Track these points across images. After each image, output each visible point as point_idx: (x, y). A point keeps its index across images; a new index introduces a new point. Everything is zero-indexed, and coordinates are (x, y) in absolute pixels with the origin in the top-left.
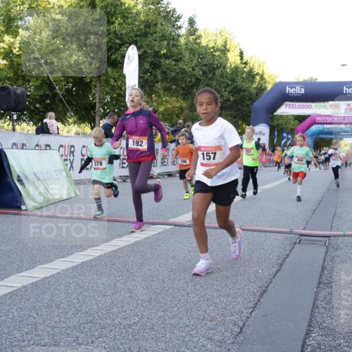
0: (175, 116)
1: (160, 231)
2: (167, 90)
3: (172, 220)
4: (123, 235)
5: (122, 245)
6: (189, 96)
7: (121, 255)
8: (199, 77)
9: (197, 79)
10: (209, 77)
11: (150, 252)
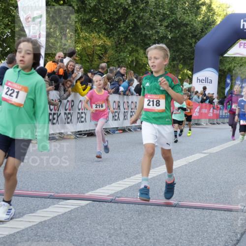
0: (96, 58)
1: (74, 207)
2: (86, 23)
3: (89, 194)
4: (24, 214)
5: (23, 227)
6: (114, 32)
7: (19, 240)
8: (127, 7)
9: (125, 9)
10: (141, 8)
11: (59, 236)
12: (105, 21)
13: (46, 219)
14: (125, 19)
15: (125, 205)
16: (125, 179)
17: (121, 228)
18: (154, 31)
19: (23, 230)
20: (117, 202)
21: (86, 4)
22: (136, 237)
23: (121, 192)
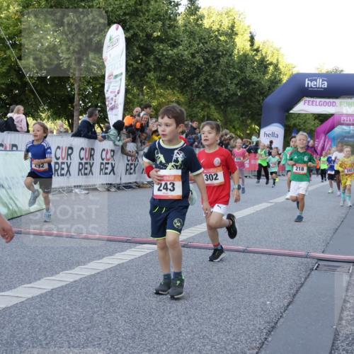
1: (149, 251)
2: (162, 80)
4: (103, 257)
5: (102, 268)
6: (187, 88)
7: (99, 281)
8: (199, 66)
9: (198, 68)
10: (213, 66)
11: (136, 277)
12: (179, 78)
13: (124, 261)
14: (198, 77)
15: (197, 250)
16: (196, 225)
17: (193, 272)
18: (225, 89)
19: (103, 271)
20: (190, 247)
21: (162, 63)
22: (207, 280)
23: (192, 238)
